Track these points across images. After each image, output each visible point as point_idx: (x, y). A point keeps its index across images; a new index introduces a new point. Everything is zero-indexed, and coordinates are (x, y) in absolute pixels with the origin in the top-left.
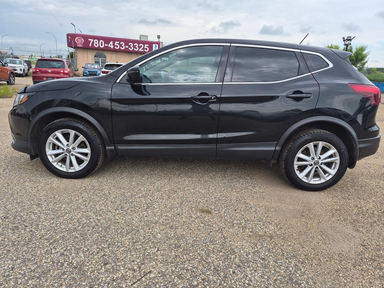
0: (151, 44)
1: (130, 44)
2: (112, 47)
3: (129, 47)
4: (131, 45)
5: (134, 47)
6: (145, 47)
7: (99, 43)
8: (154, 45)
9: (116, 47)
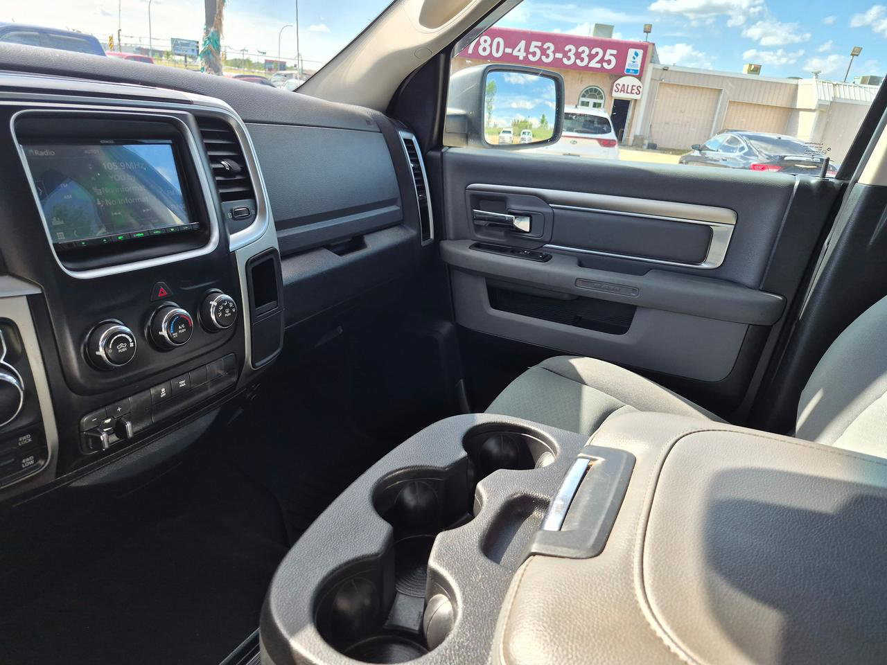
0: (622, 49)
1: (567, 48)
2: (522, 55)
3: (563, 57)
4: (570, 50)
5: (578, 55)
6: (607, 58)
7: (491, 45)
8: (631, 52)
9: (530, 57)
